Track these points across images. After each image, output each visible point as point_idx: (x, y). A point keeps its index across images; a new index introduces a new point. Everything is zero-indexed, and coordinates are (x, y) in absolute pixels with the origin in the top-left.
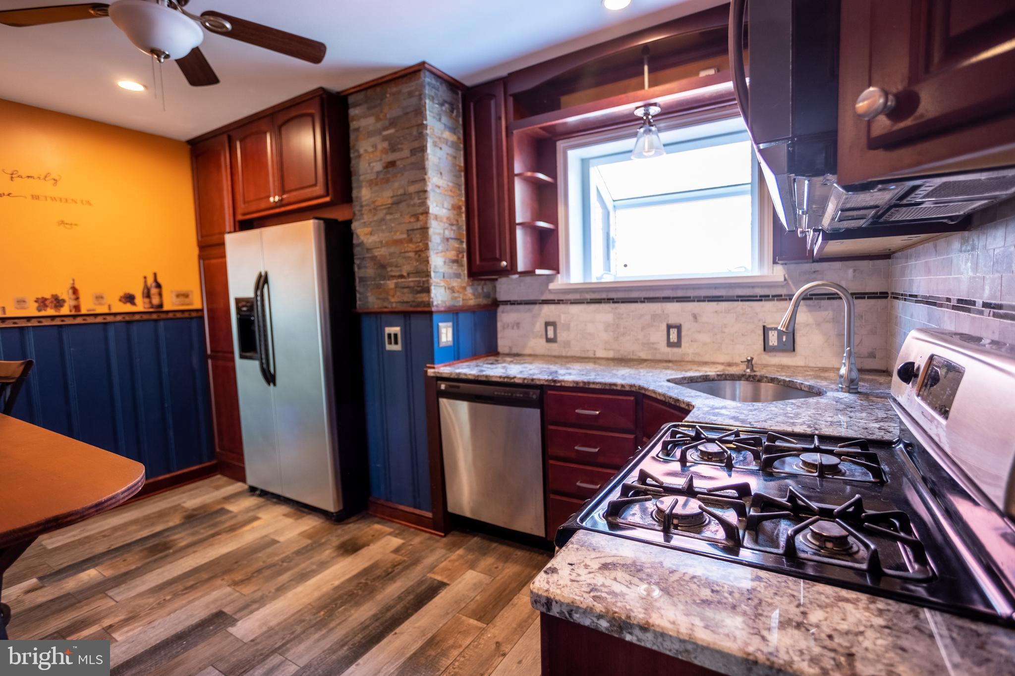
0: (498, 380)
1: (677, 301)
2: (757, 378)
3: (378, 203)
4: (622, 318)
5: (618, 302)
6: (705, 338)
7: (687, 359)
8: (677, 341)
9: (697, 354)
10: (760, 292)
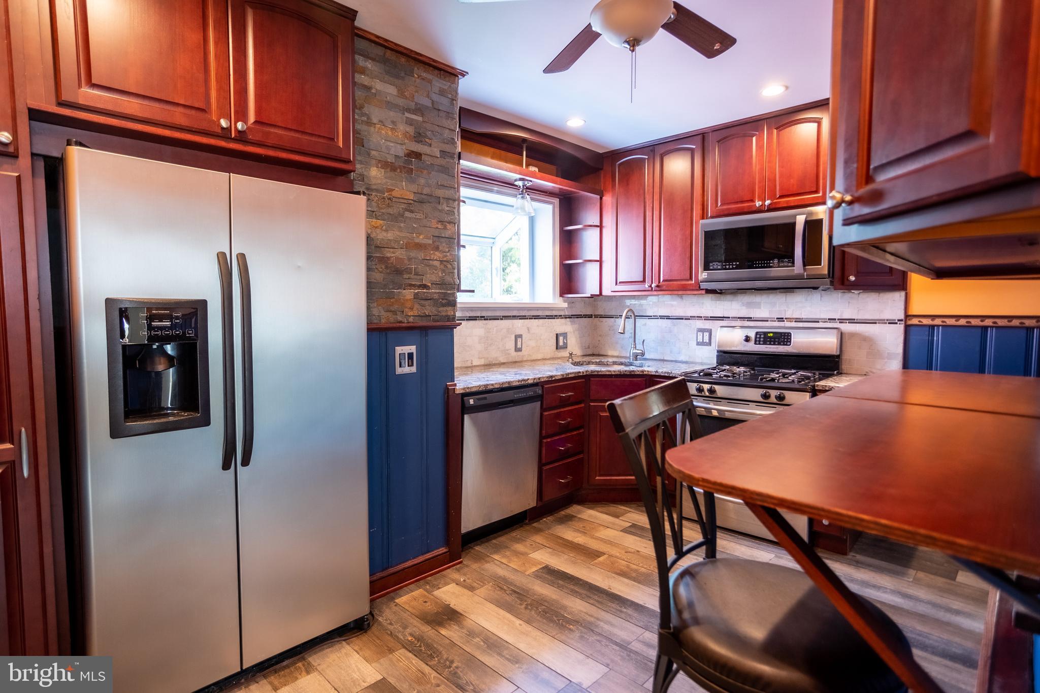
0: (517, 384)
1: (520, 319)
2: (581, 363)
3: (394, 194)
4: (490, 332)
6: (532, 343)
7: (525, 359)
8: (520, 347)
9: (529, 355)
10: (554, 313)
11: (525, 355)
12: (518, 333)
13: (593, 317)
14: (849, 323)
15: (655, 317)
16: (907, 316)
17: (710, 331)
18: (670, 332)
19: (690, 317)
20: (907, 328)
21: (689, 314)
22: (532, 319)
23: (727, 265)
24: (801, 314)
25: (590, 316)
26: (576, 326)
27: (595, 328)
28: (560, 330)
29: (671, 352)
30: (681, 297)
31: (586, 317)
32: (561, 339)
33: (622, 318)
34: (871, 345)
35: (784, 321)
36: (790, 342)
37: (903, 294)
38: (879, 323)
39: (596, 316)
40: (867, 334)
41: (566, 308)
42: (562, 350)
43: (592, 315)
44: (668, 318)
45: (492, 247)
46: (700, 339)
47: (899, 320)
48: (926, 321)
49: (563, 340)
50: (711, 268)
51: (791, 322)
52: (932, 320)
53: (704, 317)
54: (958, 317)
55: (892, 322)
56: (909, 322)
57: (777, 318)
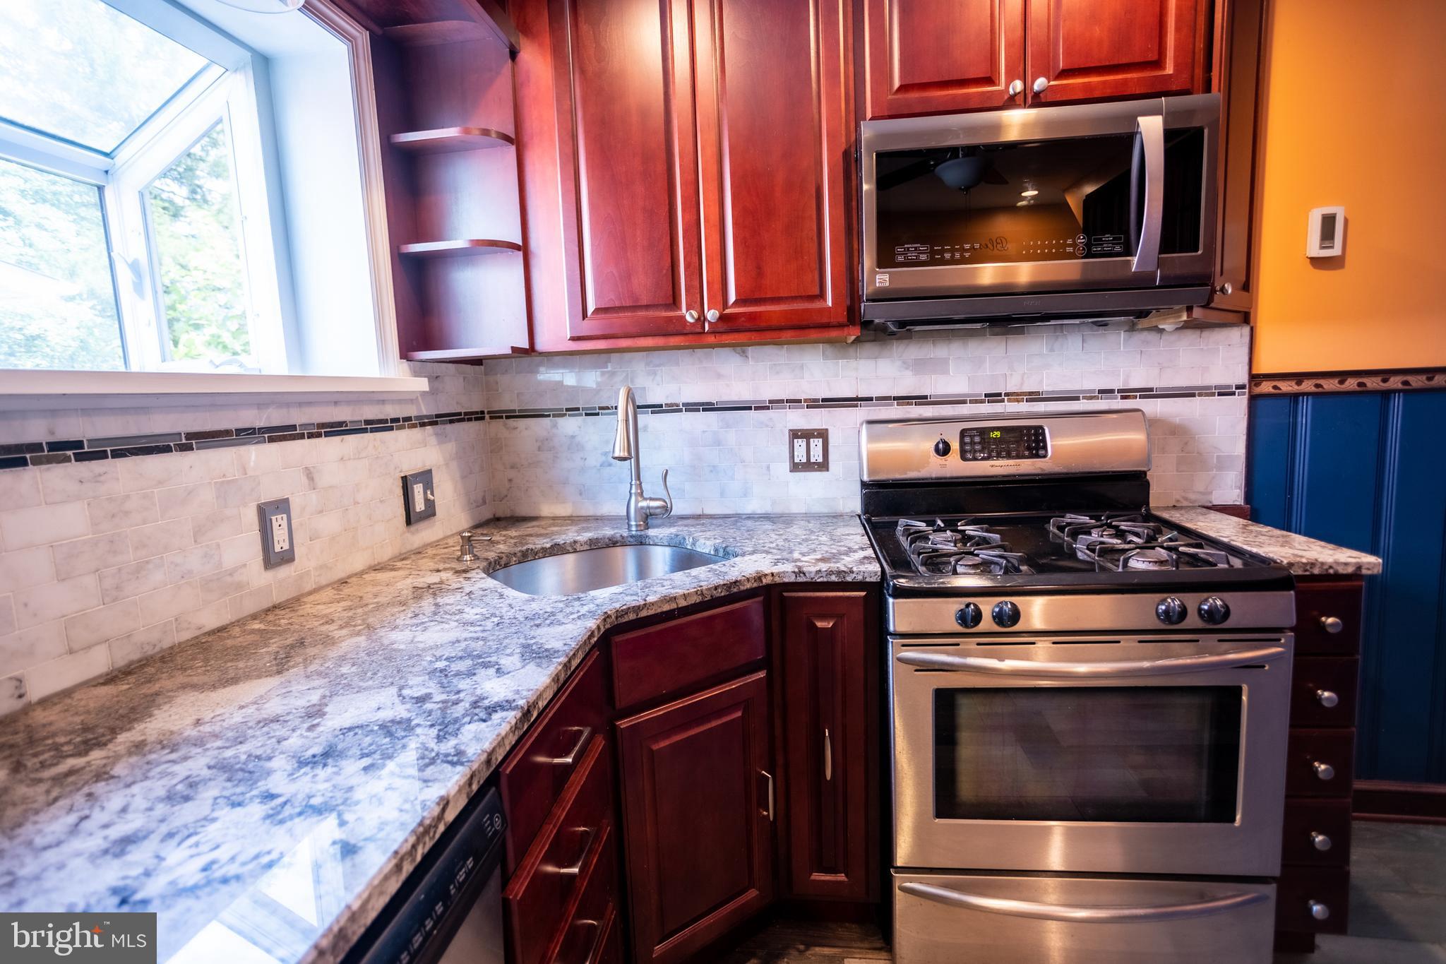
1: (271, 440)
4: (127, 513)
5: (102, 455)
6: (330, 524)
7: (309, 586)
8: (286, 547)
9: (323, 567)
10: (391, 411)
11: (308, 573)
12: (269, 494)
13: (487, 416)
14: (1141, 397)
15: (673, 409)
16: (1255, 378)
17: (823, 434)
18: (718, 443)
19: (770, 402)
20: (1253, 399)
21: (766, 395)
22: (319, 435)
23: (948, 251)
24: (1041, 381)
25: (478, 416)
26: (451, 447)
27: (495, 448)
28: (411, 465)
29: (722, 494)
30: (744, 352)
31: (469, 420)
32: (418, 490)
33: (616, 414)
34: (1186, 443)
35: (1003, 401)
36: (1045, 448)
37: (1246, 330)
38: (1200, 395)
39: (496, 415)
40: (1177, 420)
41: (424, 394)
42: (422, 525)
43: (482, 412)
44: (708, 407)
45: (100, 189)
46: (800, 456)
47: (1238, 387)
48: (1287, 387)
49: (425, 493)
50: (900, 259)
51: (1018, 401)
52: (1299, 383)
53: (806, 400)
54: (1342, 375)
55: (1225, 392)
56: (1258, 390)
57: (986, 395)
